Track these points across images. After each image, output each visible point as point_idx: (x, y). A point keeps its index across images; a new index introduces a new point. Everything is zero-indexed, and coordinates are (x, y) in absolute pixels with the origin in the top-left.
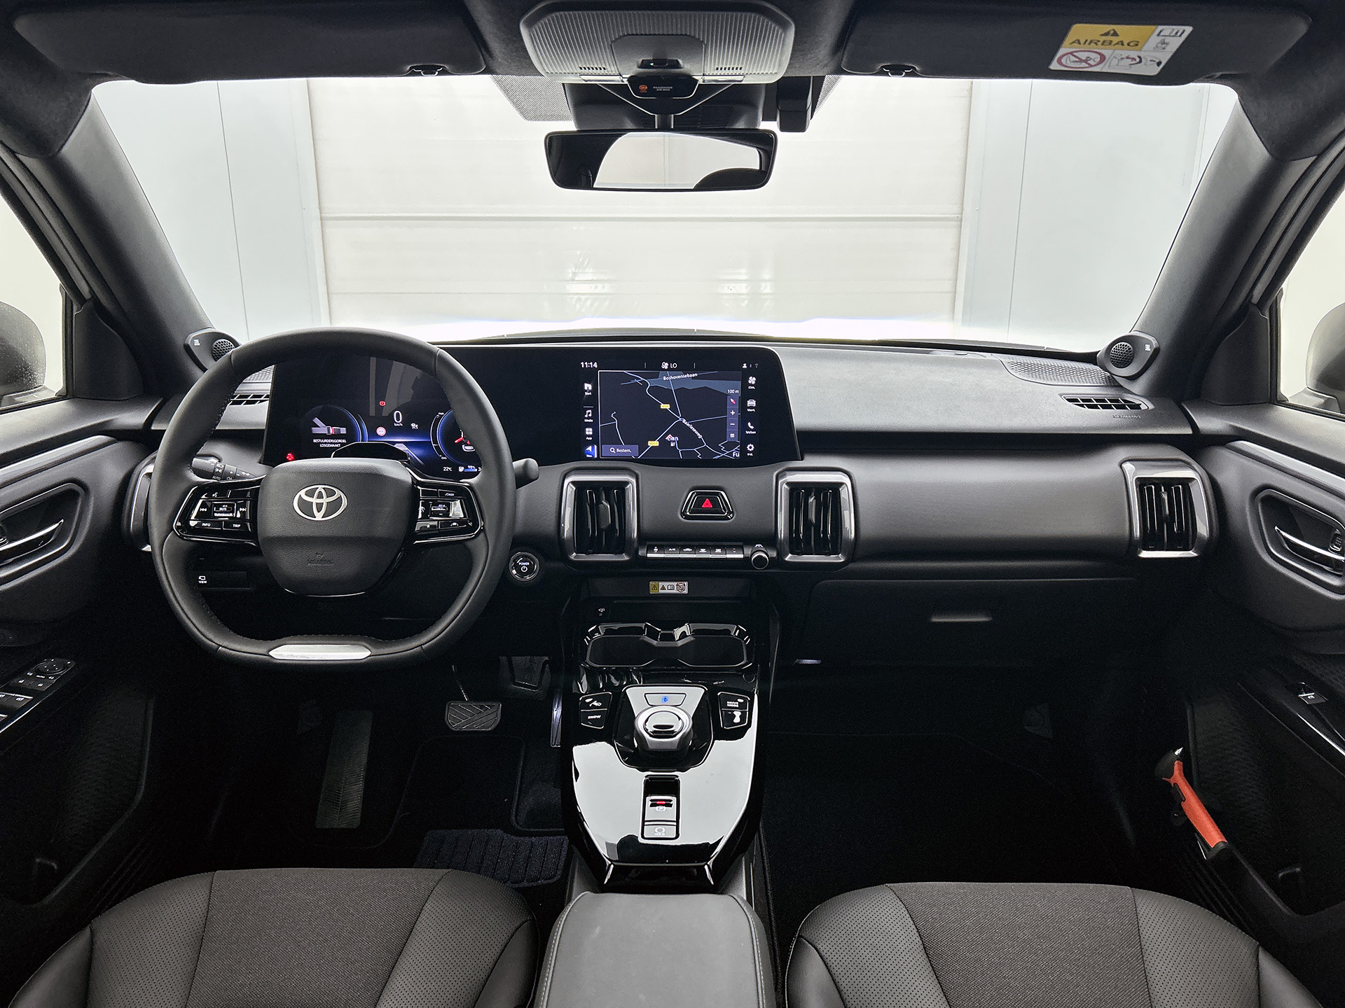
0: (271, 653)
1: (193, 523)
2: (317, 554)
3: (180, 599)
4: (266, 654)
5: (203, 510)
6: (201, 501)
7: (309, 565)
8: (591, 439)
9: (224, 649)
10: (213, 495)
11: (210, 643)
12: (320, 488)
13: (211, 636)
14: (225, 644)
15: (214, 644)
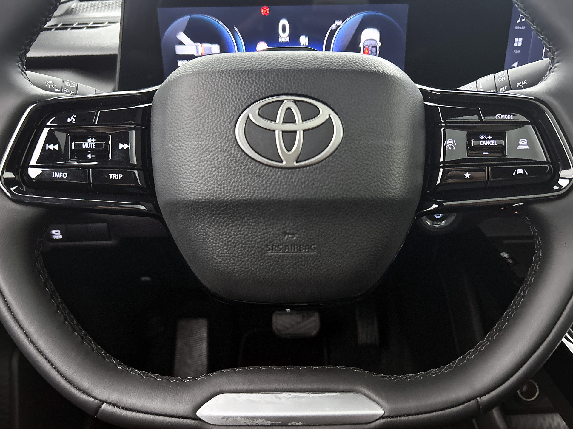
0: (200, 413)
1: (34, 173)
2: (285, 233)
3: (21, 316)
4: (192, 415)
5: (51, 147)
6: (46, 131)
7: (270, 253)
8: (518, 52)
9: (110, 408)
10: (69, 120)
11: (84, 397)
12: (288, 103)
13: (86, 384)
14: (114, 397)
15: (92, 399)
